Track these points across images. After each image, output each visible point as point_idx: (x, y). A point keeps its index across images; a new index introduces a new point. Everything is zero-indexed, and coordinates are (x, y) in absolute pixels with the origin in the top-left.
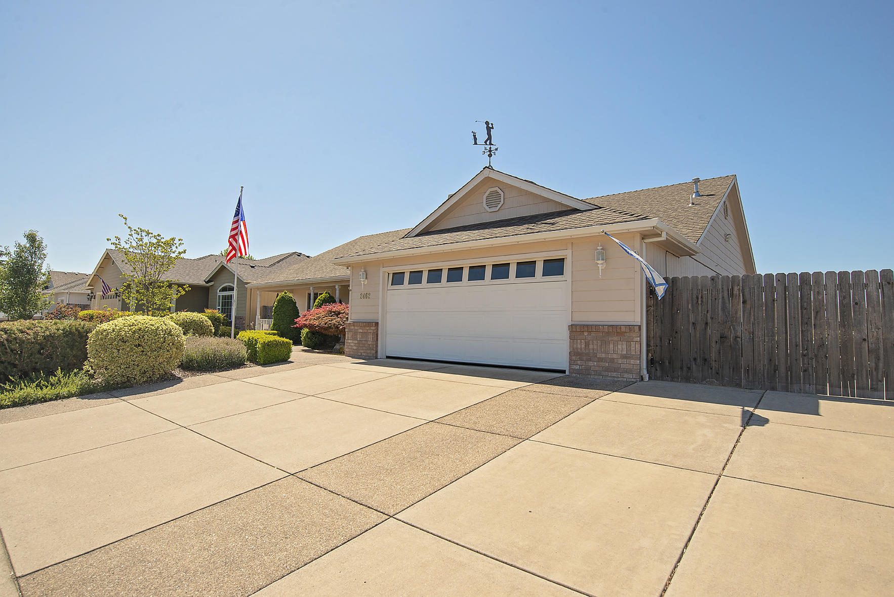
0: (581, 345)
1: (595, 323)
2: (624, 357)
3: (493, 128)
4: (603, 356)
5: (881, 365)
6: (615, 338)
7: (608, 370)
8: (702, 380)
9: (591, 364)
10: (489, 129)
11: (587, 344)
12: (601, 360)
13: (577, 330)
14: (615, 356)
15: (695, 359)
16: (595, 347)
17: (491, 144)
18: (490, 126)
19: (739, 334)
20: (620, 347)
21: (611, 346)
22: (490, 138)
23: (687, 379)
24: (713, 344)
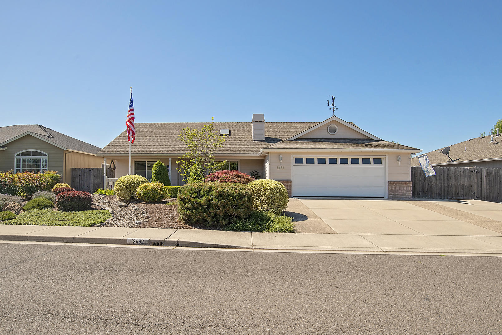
0: (393, 188)
1: (399, 181)
2: (407, 191)
3: (334, 99)
4: (401, 191)
5: (463, 191)
6: (404, 186)
7: (402, 195)
8: (423, 197)
9: (396, 194)
10: (333, 99)
11: (395, 188)
12: (400, 192)
13: (390, 183)
14: (404, 191)
15: (421, 191)
16: (398, 188)
17: (334, 106)
18: (334, 98)
19: (433, 184)
20: (406, 188)
21: (403, 188)
22: (333, 103)
23: (419, 197)
24: (426, 187)
